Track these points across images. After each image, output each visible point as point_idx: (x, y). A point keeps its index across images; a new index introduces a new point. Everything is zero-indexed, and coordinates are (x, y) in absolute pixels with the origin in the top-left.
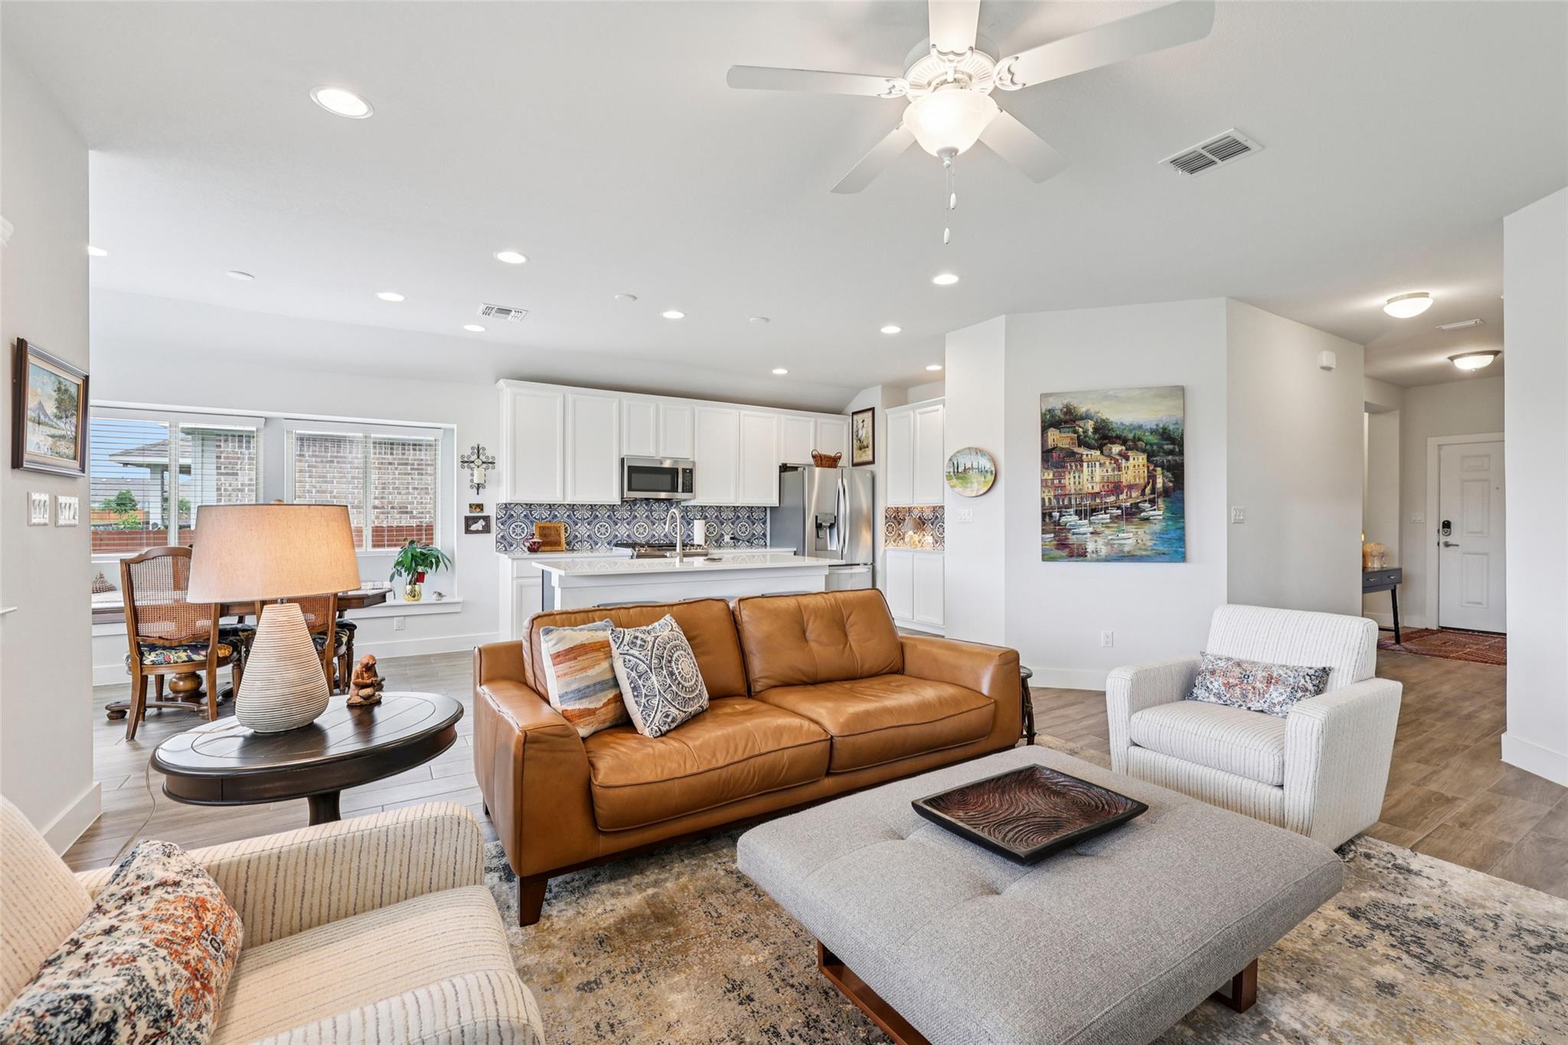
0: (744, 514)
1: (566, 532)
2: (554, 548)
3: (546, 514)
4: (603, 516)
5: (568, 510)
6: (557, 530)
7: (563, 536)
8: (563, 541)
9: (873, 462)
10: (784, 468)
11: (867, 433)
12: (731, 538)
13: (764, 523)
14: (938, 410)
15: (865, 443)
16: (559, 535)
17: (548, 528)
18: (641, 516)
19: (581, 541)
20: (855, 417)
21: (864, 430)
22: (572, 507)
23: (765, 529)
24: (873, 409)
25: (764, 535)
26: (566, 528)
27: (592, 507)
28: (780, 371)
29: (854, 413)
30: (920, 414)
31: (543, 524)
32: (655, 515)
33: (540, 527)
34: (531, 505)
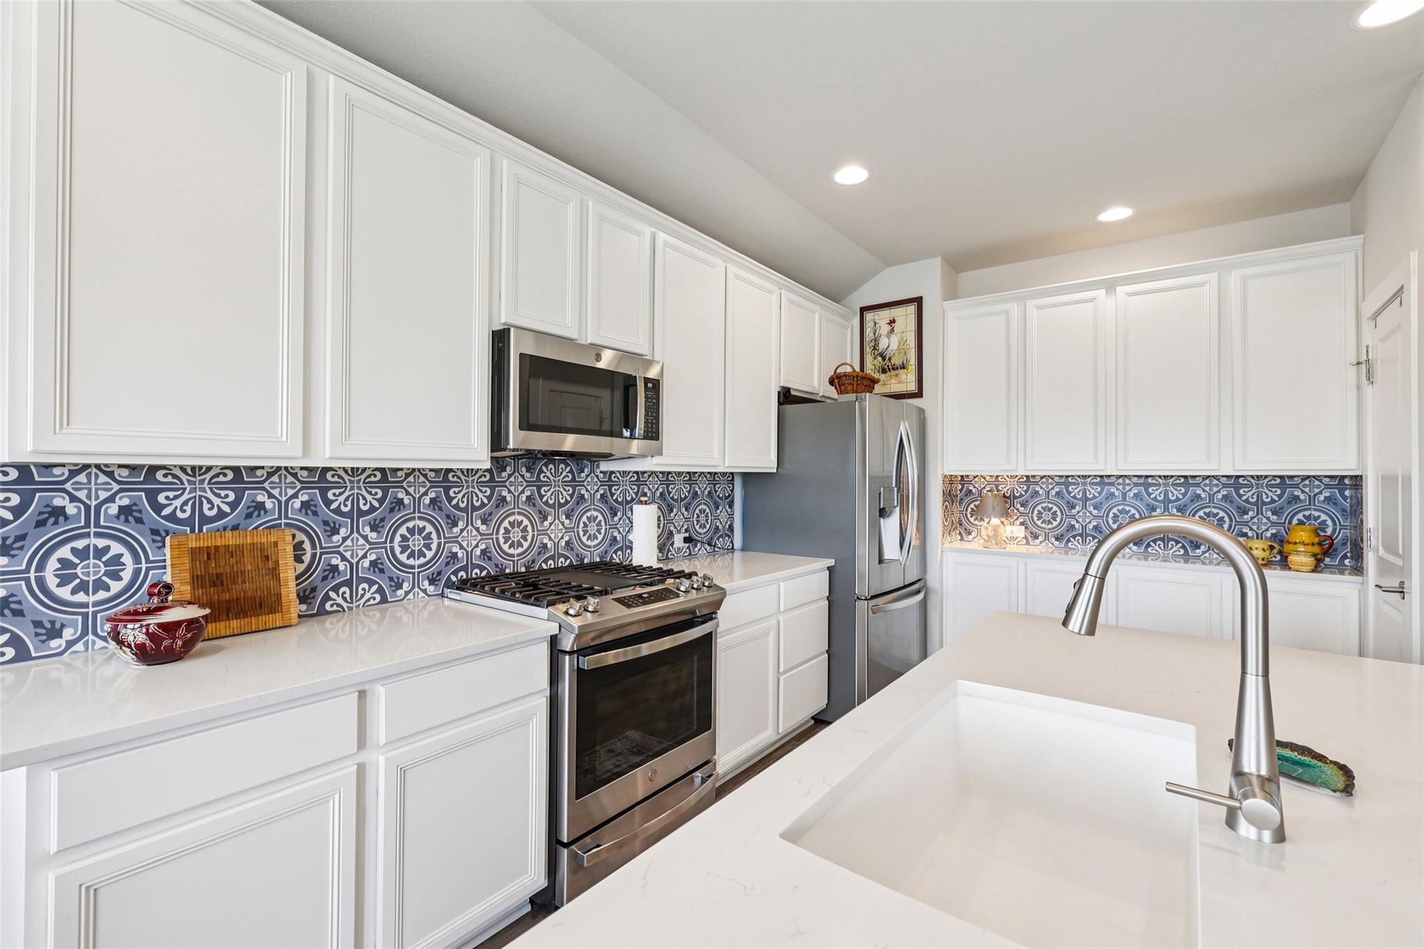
0: (703, 487)
1: (298, 559)
2: (254, 622)
3: (219, 501)
4: (417, 502)
5: (306, 485)
6: (267, 559)
7: (289, 571)
8: (290, 590)
9: (919, 394)
10: (786, 397)
11: (902, 342)
12: (686, 540)
13: (731, 505)
14: (1092, 300)
15: (896, 361)
16: (274, 572)
17: (229, 551)
18: (517, 498)
19: (348, 583)
20: (869, 316)
21: (895, 340)
22: (320, 477)
23: (731, 516)
24: (918, 301)
25: (731, 528)
26: (298, 547)
27: (386, 477)
28: (851, 175)
29: (863, 310)
30: (1039, 308)
31: (206, 538)
32: (548, 495)
33: (194, 553)
34: (153, 469)
